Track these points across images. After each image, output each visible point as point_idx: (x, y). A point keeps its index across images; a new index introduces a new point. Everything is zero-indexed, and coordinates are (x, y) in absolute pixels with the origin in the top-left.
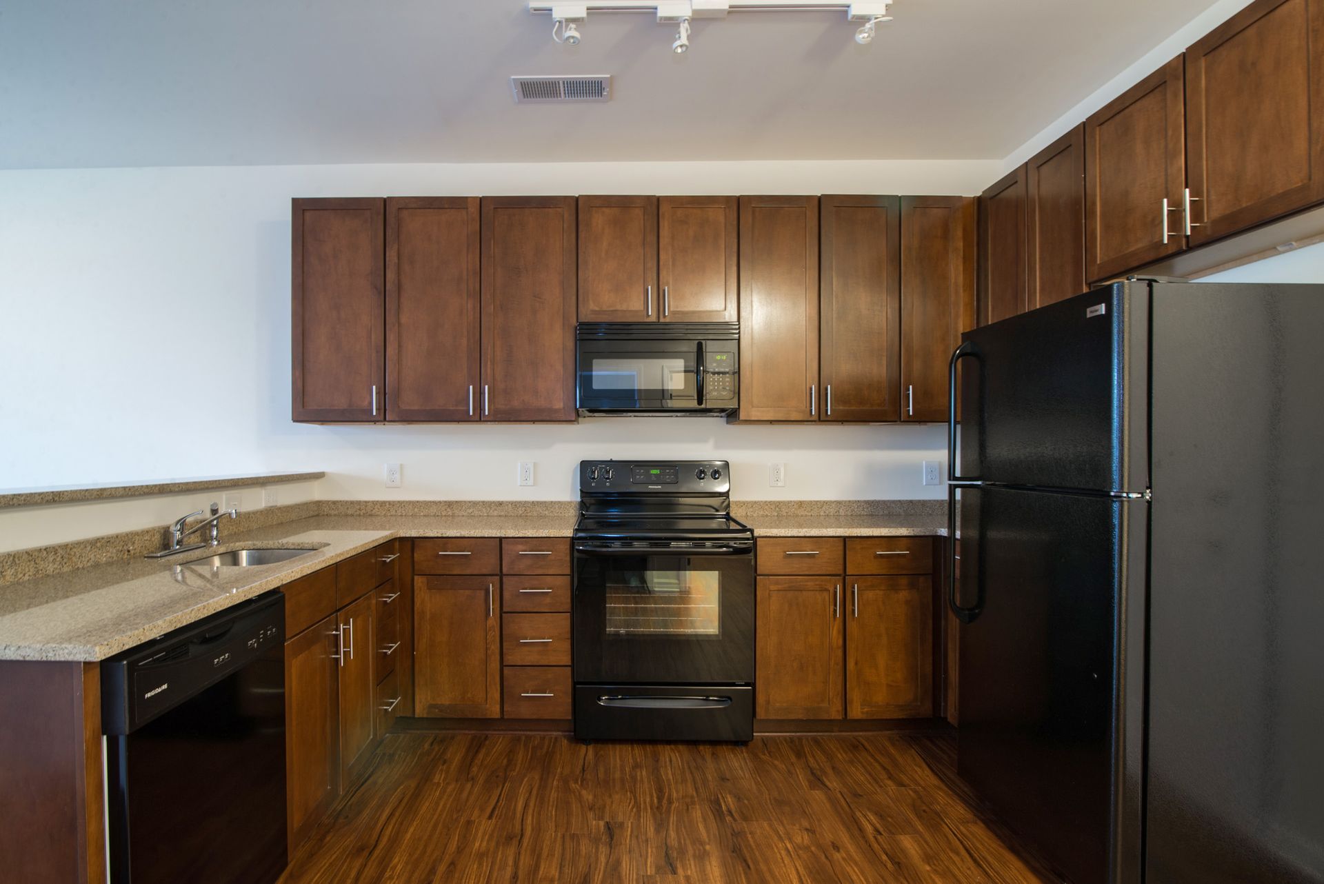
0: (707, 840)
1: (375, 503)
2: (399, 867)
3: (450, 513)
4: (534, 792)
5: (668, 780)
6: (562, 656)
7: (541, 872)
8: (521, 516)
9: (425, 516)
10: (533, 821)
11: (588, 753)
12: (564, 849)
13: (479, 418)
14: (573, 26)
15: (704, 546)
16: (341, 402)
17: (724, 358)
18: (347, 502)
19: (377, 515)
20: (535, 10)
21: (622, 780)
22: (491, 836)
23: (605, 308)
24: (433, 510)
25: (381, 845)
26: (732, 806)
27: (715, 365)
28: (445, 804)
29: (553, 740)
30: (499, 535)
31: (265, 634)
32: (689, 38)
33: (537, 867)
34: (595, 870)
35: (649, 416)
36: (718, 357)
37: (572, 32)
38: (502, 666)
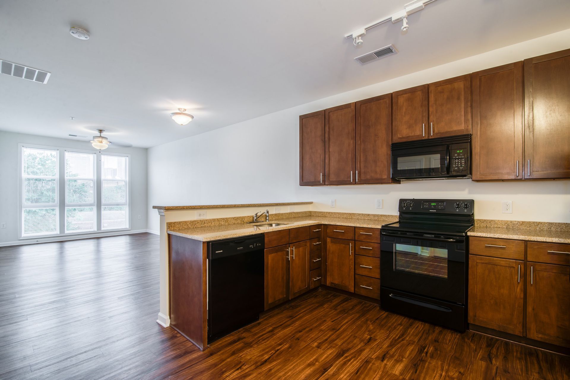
0: (406, 357)
1: (327, 213)
2: (297, 325)
3: (351, 218)
4: (353, 320)
5: (409, 333)
6: (376, 274)
7: (335, 342)
8: (376, 220)
9: (342, 218)
10: (345, 327)
11: (384, 314)
12: (348, 339)
13: (355, 183)
14: (360, 38)
15: (440, 237)
16: (312, 179)
17: (461, 151)
18: (319, 212)
19: (328, 217)
20: (347, 37)
21: (390, 327)
22: (329, 326)
23: (404, 136)
24: (345, 216)
25: (296, 318)
26: (430, 351)
27: (456, 155)
28: (321, 314)
29: (374, 306)
30: (354, 226)
31: (256, 245)
32: (407, 23)
33: (336, 340)
34: (354, 348)
35: (430, 180)
36: (458, 151)
37: (360, 40)
38: (355, 274)
